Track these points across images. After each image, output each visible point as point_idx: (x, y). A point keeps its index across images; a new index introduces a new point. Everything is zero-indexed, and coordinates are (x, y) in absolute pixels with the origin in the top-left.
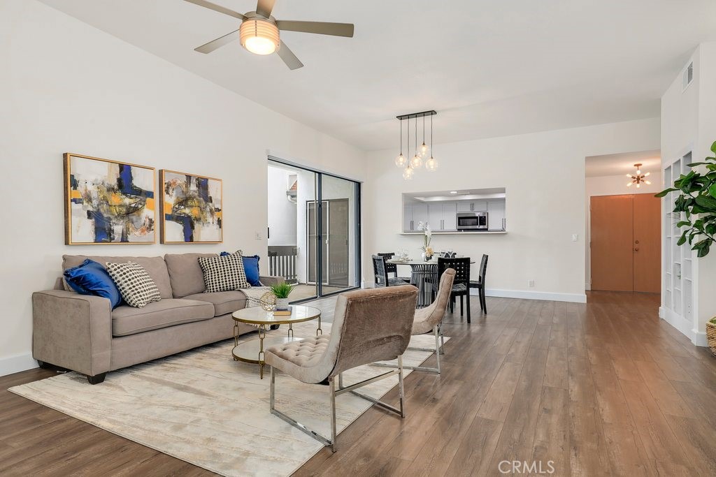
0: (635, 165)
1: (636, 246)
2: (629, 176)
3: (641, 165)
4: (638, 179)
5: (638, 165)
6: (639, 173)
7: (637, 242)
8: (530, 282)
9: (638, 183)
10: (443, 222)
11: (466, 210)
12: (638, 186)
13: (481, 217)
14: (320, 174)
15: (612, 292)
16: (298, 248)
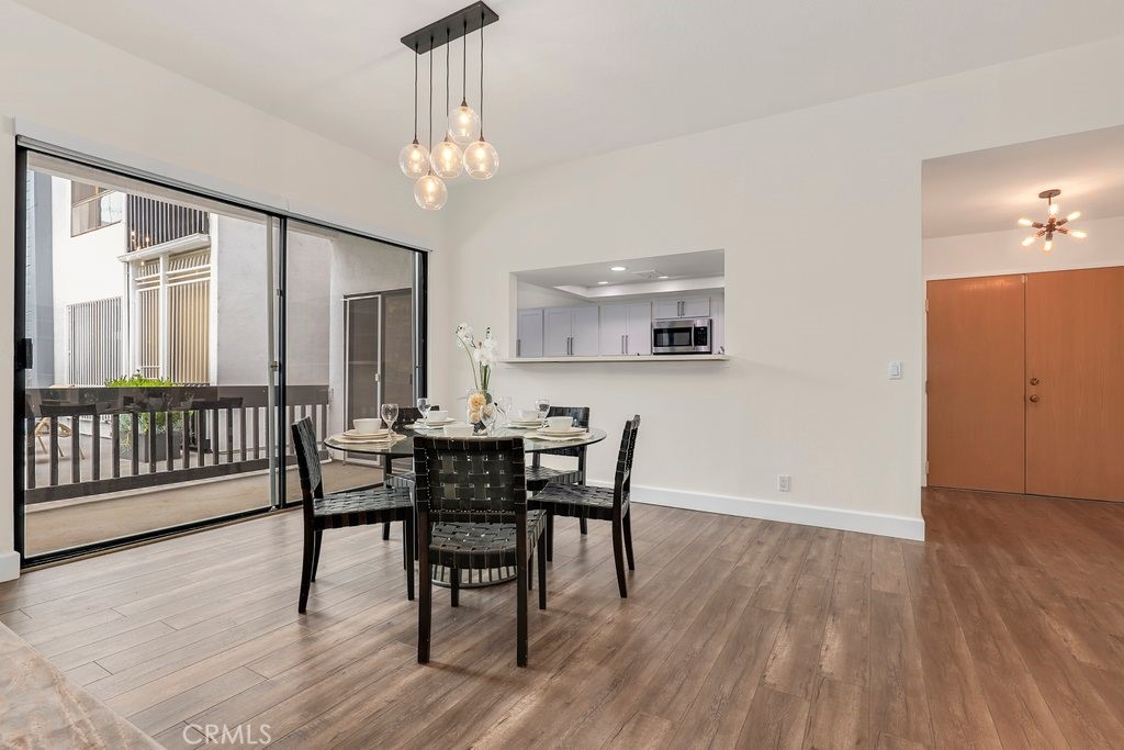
0: (1042, 195)
1: (1032, 391)
2: (1026, 222)
3: (1056, 192)
4: (1051, 228)
5: (1049, 195)
6: (1054, 210)
7: (1034, 382)
8: (782, 479)
9: (1049, 237)
10: (625, 339)
11: (669, 315)
12: (1048, 245)
13: (697, 329)
14: (283, 218)
15: (975, 493)
16: (330, 390)
